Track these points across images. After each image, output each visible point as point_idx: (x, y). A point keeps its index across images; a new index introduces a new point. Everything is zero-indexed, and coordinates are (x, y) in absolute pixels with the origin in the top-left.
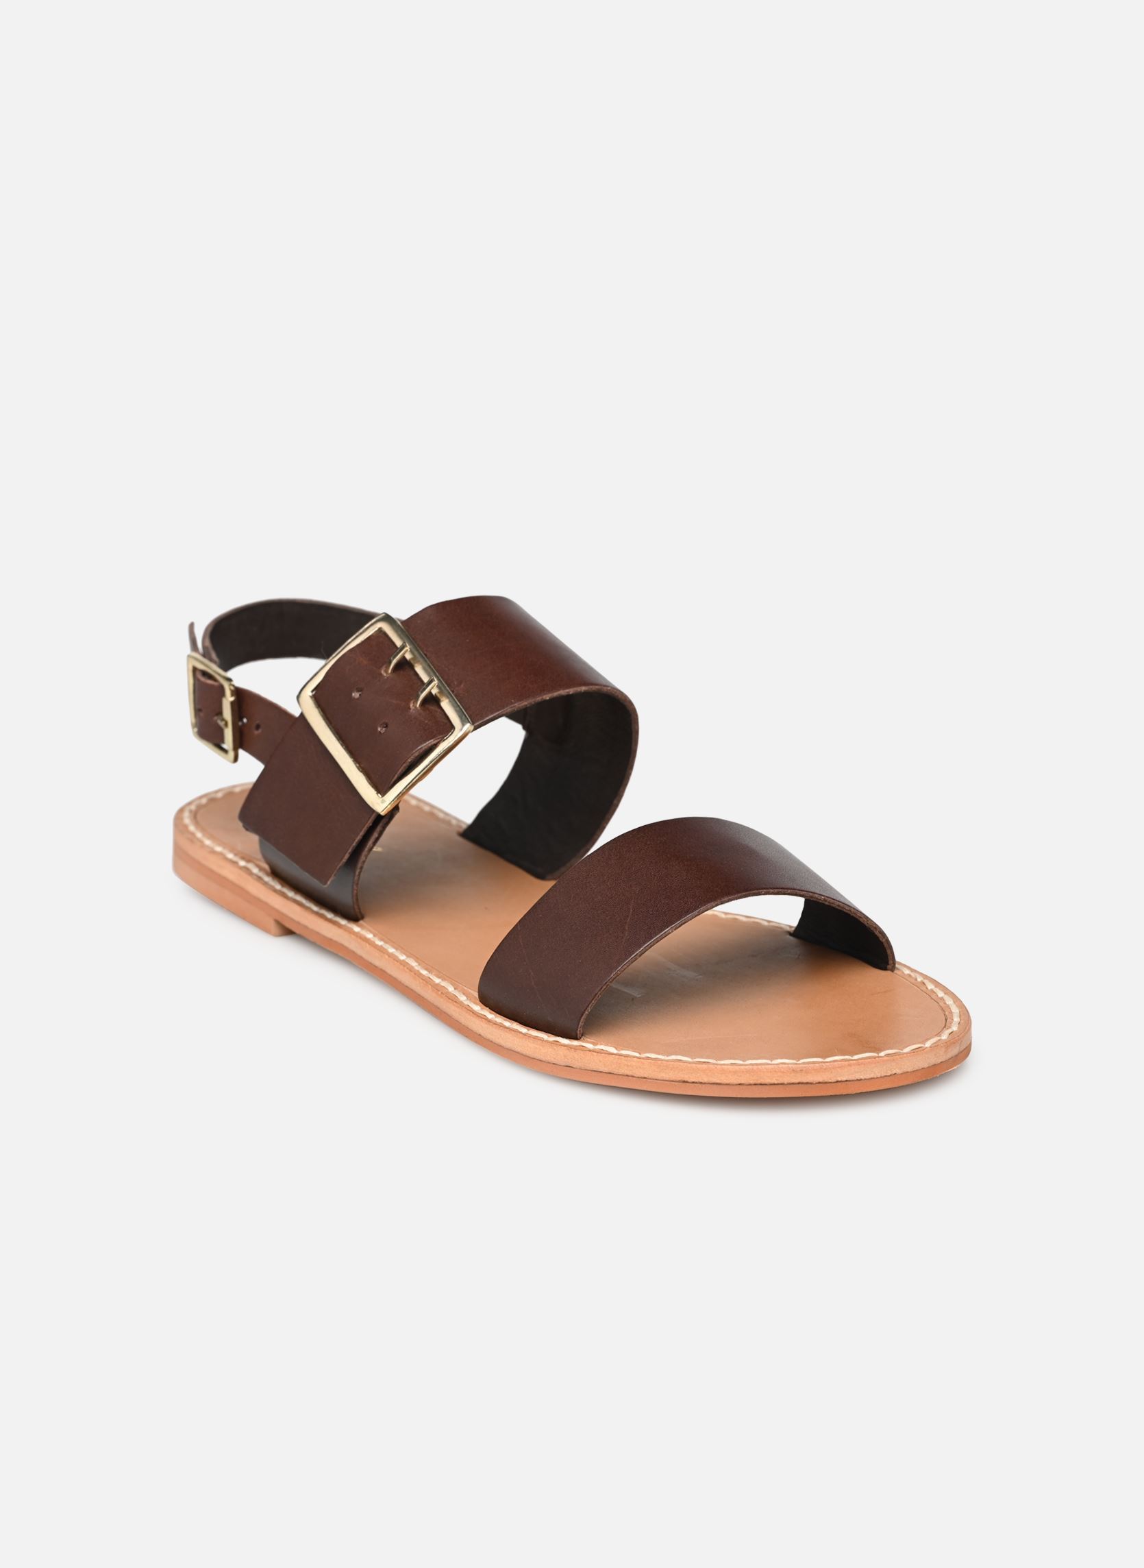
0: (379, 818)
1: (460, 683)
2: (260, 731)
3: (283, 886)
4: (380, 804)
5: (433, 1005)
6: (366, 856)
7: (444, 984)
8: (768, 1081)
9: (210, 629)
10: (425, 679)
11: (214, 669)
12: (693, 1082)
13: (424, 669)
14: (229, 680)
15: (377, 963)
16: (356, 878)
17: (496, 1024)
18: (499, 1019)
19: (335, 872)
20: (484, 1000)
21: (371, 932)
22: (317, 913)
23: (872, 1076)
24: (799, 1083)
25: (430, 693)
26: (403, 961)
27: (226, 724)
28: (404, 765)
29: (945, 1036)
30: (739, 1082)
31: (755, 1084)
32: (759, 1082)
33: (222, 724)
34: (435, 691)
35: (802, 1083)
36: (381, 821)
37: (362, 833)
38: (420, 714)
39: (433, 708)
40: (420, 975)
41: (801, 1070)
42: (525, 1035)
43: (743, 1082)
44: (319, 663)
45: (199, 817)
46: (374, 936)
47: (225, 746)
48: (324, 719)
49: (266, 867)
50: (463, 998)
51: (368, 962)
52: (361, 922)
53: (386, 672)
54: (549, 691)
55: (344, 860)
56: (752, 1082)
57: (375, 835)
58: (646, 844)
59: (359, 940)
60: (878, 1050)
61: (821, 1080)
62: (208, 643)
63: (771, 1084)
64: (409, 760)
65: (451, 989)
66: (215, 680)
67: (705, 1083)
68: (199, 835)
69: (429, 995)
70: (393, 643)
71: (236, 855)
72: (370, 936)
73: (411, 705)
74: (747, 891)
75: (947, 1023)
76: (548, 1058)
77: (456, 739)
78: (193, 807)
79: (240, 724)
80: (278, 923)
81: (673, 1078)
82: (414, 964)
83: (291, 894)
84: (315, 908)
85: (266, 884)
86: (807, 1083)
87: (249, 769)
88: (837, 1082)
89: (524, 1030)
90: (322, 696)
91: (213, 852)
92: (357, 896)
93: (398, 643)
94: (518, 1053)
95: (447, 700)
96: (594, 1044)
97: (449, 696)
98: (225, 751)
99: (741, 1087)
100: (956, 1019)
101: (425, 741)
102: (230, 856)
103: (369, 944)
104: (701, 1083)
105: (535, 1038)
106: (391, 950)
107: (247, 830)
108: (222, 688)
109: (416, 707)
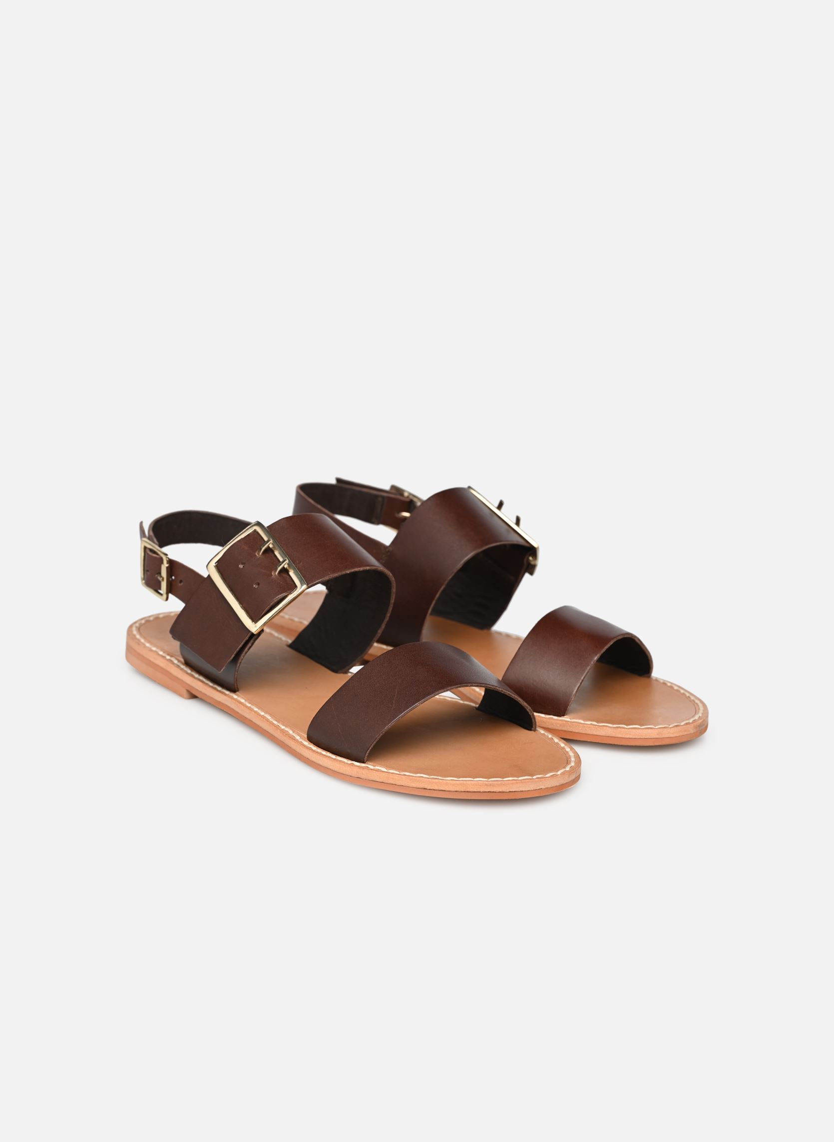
0: (253, 635)
1: (300, 562)
2: (182, 584)
3: (192, 671)
4: (254, 628)
5: (281, 741)
6: (244, 656)
7: (287, 729)
8: (472, 790)
9: (152, 526)
10: (281, 559)
11: (156, 547)
12: (430, 789)
13: (280, 553)
14: (166, 555)
15: (247, 716)
16: (237, 668)
17: (317, 752)
18: (320, 750)
19: (226, 664)
20: (310, 739)
21: (243, 699)
22: (212, 687)
23: (529, 789)
24: (489, 792)
25: (284, 567)
26: (263, 715)
27: (163, 580)
28: (269, 607)
29: (568, 769)
30: (456, 790)
31: (464, 792)
32: (466, 790)
33: (160, 579)
34: (286, 566)
35: (491, 792)
36: (253, 637)
37: (242, 644)
38: (278, 579)
39: (285, 575)
40: (273, 724)
41: (490, 785)
42: (335, 759)
43: (458, 790)
44: (217, 549)
45: (141, 631)
46: (246, 701)
47: (161, 591)
48: (222, 579)
49: (182, 660)
50: (298, 738)
51: (241, 715)
52: (237, 693)
53: (258, 554)
54: (349, 569)
55: (232, 658)
56: (463, 790)
57: (250, 645)
58: (404, 656)
59: (237, 703)
60: (532, 775)
61: (501, 791)
62: (152, 533)
63: (473, 792)
64: (271, 604)
65: (291, 732)
66: (157, 554)
67: (436, 790)
68: (142, 641)
69: (278, 735)
70: (264, 540)
71: (164, 652)
72: (243, 701)
73: (273, 573)
74: (461, 684)
75: (568, 762)
76: (347, 773)
77: (298, 593)
78: (137, 625)
79: (171, 579)
80: (188, 691)
81: (419, 787)
82: (269, 717)
83: (197, 676)
84: (211, 684)
85: (182, 669)
86: (493, 792)
87: (175, 605)
88: (510, 792)
89: (334, 756)
90: (222, 566)
91: (151, 650)
92: (237, 678)
93: (266, 539)
94: (330, 769)
95: (293, 571)
96: (373, 766)
97: (294, 569)
98: (161, 594)
99: (456, 793)
100: (573, 759)
101: (281, 594)
102: (161, 653)
103: (243, 705)
104: (434, 790)
105: (340, 761)
106: (256, 709)
107: (174, 639)
108: (161, 559)
109: (275, 575)
